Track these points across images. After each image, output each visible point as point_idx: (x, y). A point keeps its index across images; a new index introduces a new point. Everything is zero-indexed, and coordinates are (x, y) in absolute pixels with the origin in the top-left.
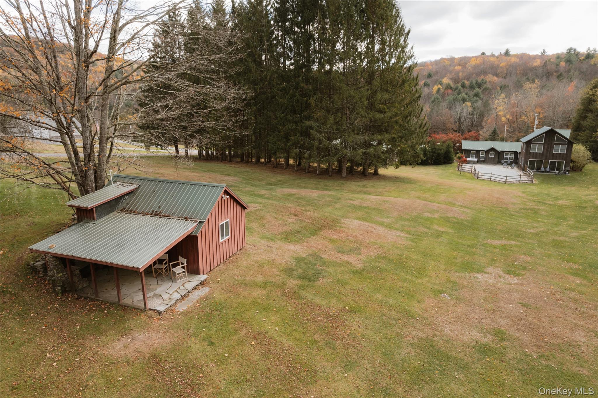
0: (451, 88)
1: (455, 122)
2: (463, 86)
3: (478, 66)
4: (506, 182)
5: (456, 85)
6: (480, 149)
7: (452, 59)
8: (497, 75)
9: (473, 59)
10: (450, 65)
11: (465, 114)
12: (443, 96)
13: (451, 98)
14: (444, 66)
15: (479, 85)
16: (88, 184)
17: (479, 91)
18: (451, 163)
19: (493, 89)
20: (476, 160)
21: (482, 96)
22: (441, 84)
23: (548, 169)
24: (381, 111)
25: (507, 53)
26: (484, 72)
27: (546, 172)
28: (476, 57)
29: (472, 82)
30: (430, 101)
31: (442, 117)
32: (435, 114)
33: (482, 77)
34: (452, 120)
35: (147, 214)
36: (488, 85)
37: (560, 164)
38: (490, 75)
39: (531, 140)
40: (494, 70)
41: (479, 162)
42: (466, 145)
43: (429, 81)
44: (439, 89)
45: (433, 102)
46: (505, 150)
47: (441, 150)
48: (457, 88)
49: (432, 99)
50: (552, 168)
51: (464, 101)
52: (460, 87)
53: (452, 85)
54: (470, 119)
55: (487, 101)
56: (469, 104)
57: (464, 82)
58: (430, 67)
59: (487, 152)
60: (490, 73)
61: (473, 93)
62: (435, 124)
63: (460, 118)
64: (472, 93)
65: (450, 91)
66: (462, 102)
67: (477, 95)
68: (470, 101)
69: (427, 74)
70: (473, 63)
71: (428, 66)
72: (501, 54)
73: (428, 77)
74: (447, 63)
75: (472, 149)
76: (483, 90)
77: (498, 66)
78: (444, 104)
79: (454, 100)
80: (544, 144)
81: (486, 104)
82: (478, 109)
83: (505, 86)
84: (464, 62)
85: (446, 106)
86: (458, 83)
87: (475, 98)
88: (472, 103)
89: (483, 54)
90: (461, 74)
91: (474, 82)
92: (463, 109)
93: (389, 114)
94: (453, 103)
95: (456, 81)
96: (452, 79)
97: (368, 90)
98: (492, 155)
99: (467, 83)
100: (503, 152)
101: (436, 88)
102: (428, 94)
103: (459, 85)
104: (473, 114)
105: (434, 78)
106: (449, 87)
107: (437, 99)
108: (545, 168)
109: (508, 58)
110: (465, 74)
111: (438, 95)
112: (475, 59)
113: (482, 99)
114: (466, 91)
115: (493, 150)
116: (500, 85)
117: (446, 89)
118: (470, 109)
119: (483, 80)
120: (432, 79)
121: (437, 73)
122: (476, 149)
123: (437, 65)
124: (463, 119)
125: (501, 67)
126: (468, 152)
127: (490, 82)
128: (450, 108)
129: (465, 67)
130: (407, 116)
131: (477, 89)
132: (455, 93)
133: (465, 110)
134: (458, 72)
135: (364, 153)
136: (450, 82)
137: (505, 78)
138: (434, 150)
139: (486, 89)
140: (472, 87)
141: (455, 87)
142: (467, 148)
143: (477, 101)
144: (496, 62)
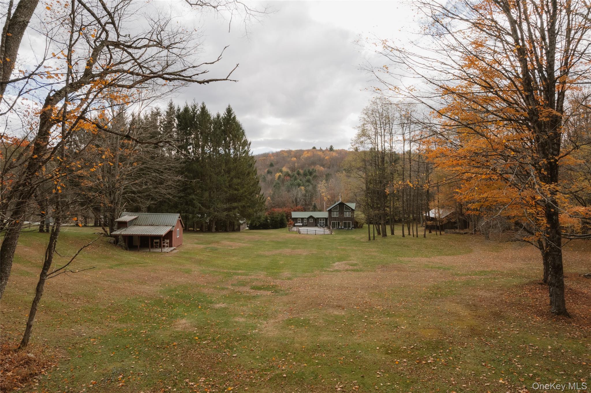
0: (289, 175)
1: (293, 202)
2: (299, 174)
3: (309, 158)
4: (315, 234)
5: (293, 173)
6: (304, 217)
7: (290, 152)
8: (323, 166)
9: (305, 152)
10: (288, 157)
11: (300, 195)
12: (283, 181)
13: (289, 183)
14: (283, 157)
15: (311, 174)
16: (115, 216)
17: (311, 178)
18: (285, 227)
19: (321, 176)
20: (302, 224)
21: (312, 182)
22: (281, 171)
23: (343, 227)
24: (236, 190)
25: (331, 149)
26: (314, 163)
27: (342, 229)
28: (308, 151)
29: (305, 171)
30: (273, 186)
31: (282, 198)
32: (277, 196)
33: (313, 167)
34: (290, 200)
35: (147, 225)
36: (317, 174)
37: (349, 223)
38: (318, 166)
39: (331, 209)
40: (321, 161)
41: (303, 226)
42: (295, 215)
43: (271, 169)
44: (280, 175)
45: (274, 186)
46: (319, 217)
47: (277, 218)
48: (293, 176)
49: (275, 184)
50: (345, 227)
51: (299, 185)
52: (296, 175)
53: (290, 172)
54: (304, 199)
55: (316, 185)
56: (303, 188)
57: (299, 171)
58: (272, 158)
59: (308, 219)
60: (318, 164)
61: (306, 179)
62: (277, 204)
63: (296, 199)
64: (304, 180)
65: (288, 178)
66: (297, 186)
67: (308, 181)
68: (303, 185)
69: (269, 163)
70: (306, 155)
71: (270, 157)
72: (327, 149)
73: (270, 166)
74: (286, 154)
75: (298, 217)
76: (314, 177)
77: (324, 158)
78: (283, 188)
79: (291, 185)
80: (339, 211)
81: (315, 187)
82: (310, 191)
83: (329, 174)
84: (298, 154)
85: (285, 190)
86: (295, 171)
87: (307, 184)
88: (305, 187)
89: (314, 148)
90: (296, 164)
91: (307, 171)
92: (298, 192)
93: (241, 191)
94: (290, 187)
95: (293, 169)
96: (289, 168)
97: (228, 177)
98: (311, 221)
99: (301, 171)
100: (318, 218)
101: (278, 174)
102: (271, 180)
103: (295, 173)
104: (305, 196)
105: (276, 167)
106: (287, 175)
107: (278, 184)
108: (341, 227)
109: (332, 152)
110: (299, 164)
111: (279, 181)
112: (307, 152)
113: (312, 184)
114: (301, 177)
115: (311, 217)
116: (326, 173)
117: (285, 176)
118: (304, 192)
119: (313, 170)
120: (274, 167)
121: (277, 163)
122: (301, 217)
123: (277, 156)
124: (298, 200)
125: (326, 160)
126: (296, 220)
127: (318, 170)
128: (289, 191)
129: (299, 158)
130: (252, 193)
131: (309, 177)
132: (292, 179)
133: (300, 193)
134: (294, 163)
135: (227, 215)
136: (288, 170)
137: (329, 168)
138: (273, 219)
139: (315, 177)
140: (305, 175)
141: (292, 175)
142: (295, 217)
143: (308, 185)
144: (322, 156)
